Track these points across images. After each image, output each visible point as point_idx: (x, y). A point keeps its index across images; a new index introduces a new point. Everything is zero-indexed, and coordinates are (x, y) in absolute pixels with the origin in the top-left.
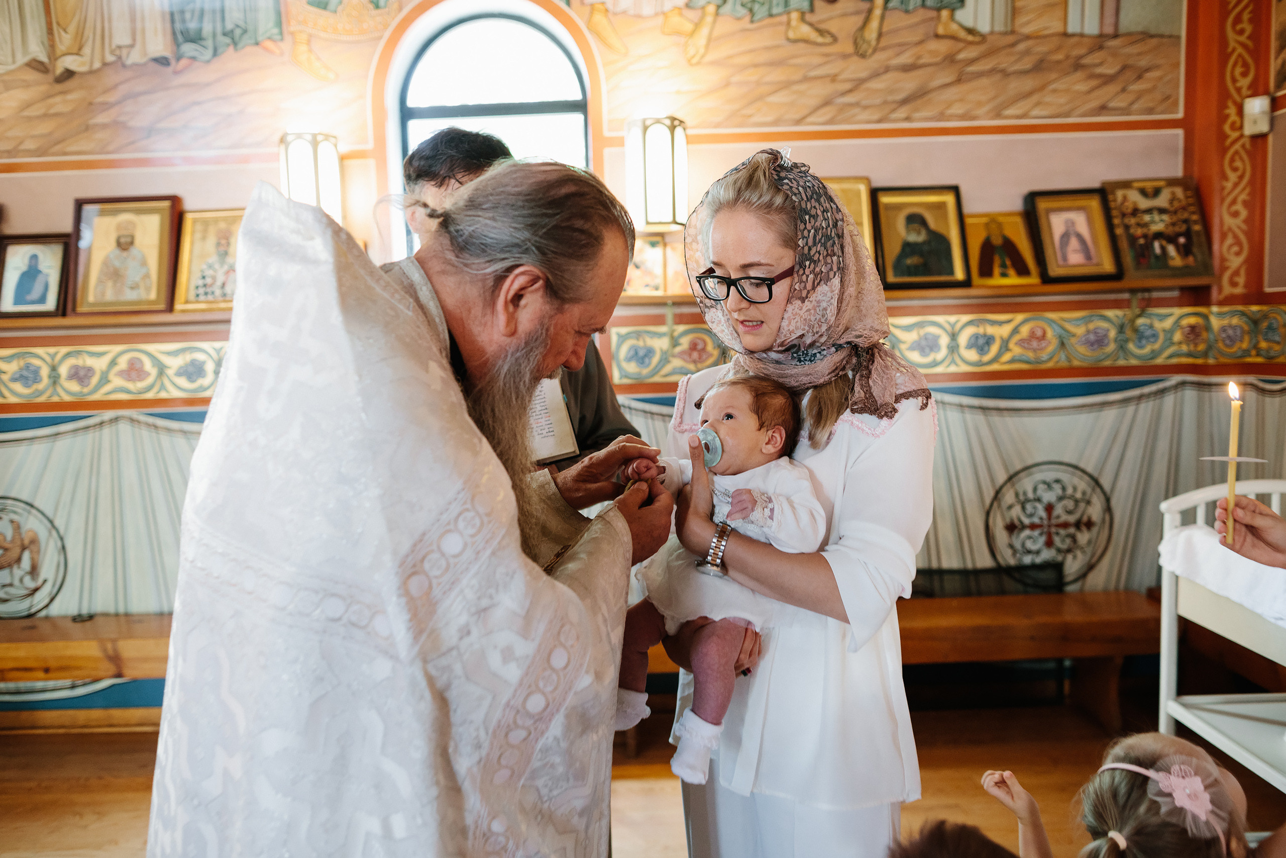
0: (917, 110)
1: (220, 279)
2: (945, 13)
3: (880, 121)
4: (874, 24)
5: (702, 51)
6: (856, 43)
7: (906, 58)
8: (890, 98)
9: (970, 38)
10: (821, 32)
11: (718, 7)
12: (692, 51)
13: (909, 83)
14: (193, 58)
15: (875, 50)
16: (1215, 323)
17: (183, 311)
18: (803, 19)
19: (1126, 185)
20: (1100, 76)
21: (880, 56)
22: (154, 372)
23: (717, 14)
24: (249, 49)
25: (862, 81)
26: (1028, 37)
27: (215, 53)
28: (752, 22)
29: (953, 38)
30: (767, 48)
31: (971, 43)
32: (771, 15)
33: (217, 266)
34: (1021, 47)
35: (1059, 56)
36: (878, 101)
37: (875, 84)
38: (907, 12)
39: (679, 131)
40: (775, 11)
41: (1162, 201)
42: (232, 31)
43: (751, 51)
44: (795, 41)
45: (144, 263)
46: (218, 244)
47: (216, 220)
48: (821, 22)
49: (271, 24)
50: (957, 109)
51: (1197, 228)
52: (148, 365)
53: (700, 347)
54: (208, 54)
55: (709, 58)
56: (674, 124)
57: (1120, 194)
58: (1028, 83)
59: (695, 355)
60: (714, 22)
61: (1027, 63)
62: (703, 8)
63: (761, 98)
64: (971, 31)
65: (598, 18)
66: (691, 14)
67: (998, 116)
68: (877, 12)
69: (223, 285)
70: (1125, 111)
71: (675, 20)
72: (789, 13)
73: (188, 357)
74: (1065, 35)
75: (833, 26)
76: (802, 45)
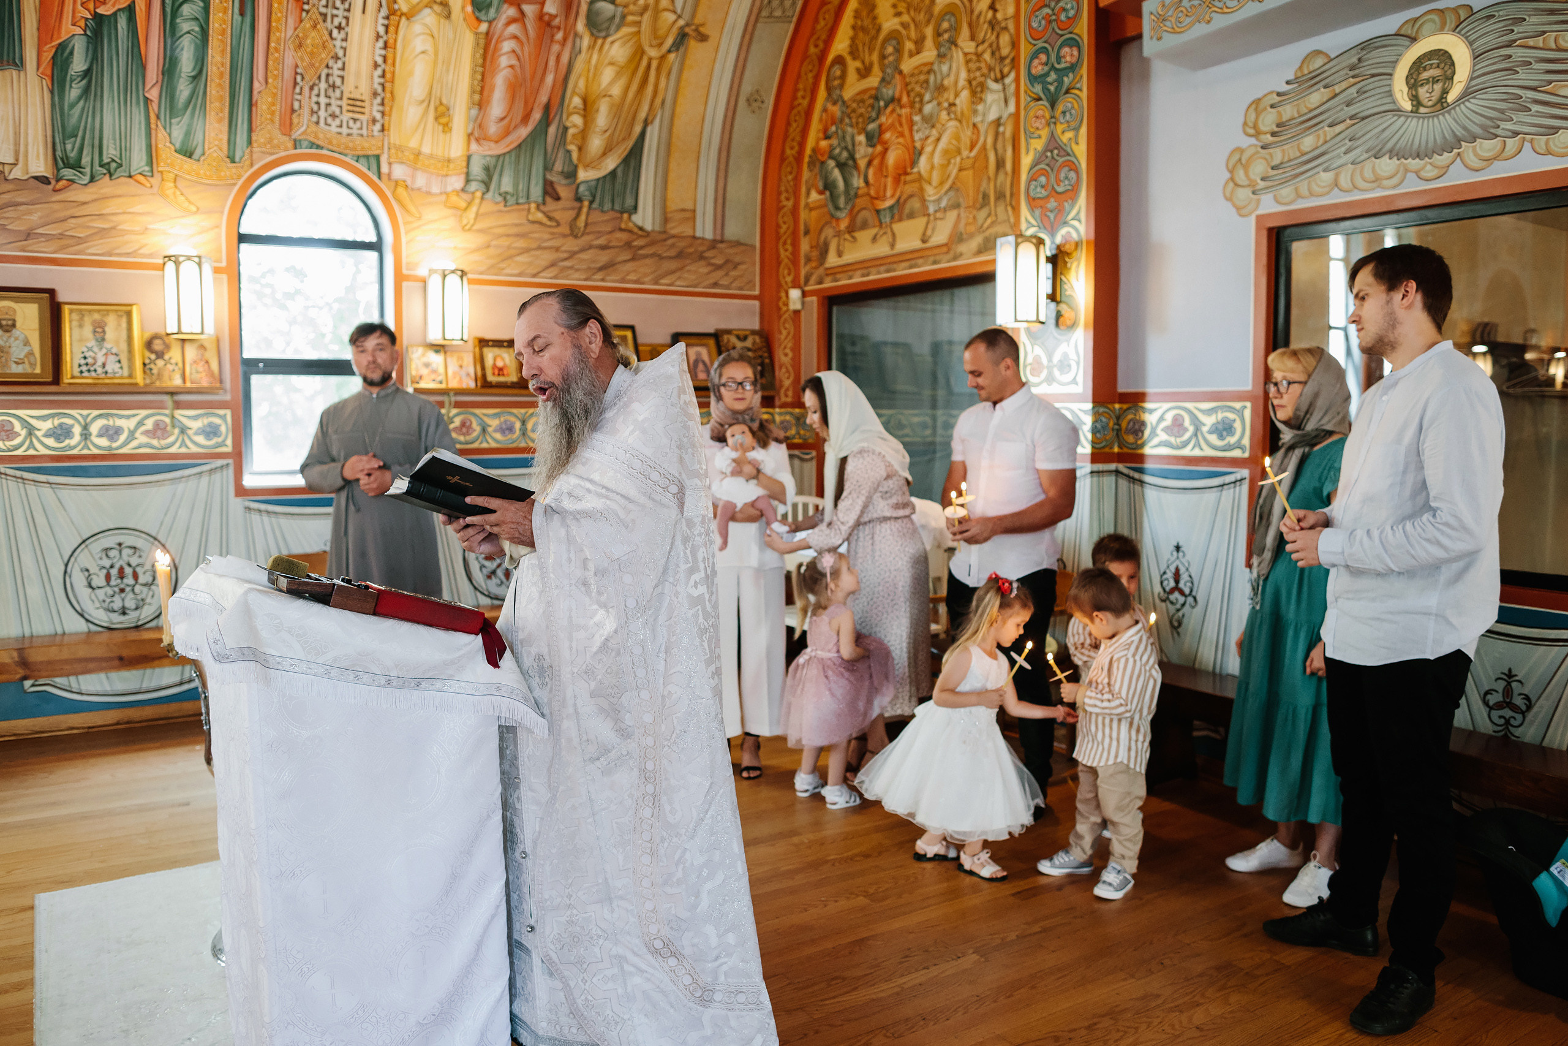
0: (609, 275)
1: (101, 360)
2: (625, 216)
3: (586, 280)
4: (583, 217)
5: (472, 222)
6: (571, 228)
7: (601, 241)
8: (593, 266)
9: (640, 233)
10: (550, 218)
11: (484, 194)
12: (465, 222)
13: (604, 258)
14: (72, 181)
15: (583, 234)
16: (778, 418)
17: (70, 384)
18: (538, 208)
19: (729, 332)
20: (714, 265)
21: (586, 238)
22: (24, 433)
23: (482, 198)
24: (123, 179)
25: (575, 253)
26: (673, 236)
27: (92, 179)
28: (505, 206)
29: (630, 231)
30: (516, 225)
31: (641, 236)
32: (517, 204)
33: (95, 349)
34: (670, 242)
35: (691, 250)
36: (584, 267)
37: (583, 256)
38: (602, 211)
39: (465, 279)
40: (521, 201)
41: (748, 343)
42: (108, 164)
43: (505, 226)
44: (534, 222)
45: (27, 343)
46: (95, 332)
47: (90, 311)
48: (550, 211)
49: (143, 163)
50: (632, 277)
51: (767, 361)
52: (17, 426)
53: (468, 424)
54: (87, 179)
55: (475, 228)
56: (463, 274)
57: (725, 337)
58: (673, 265)
59: (464, 430)
60: (481, 203)
61: (673, 253)
62: (473, 193)
63: (510, 257)
64: (641, 229)
65: (401, 190)
66: (464, 196)
67: (656, 283)
68: (585, 210)
69: (104, 365)
70: (728, 287)
71: (454, 198)
72: (529, 203)
73: (57, 422)
74: (694, 237)
75: (557, 215)
76: (537, 225)
